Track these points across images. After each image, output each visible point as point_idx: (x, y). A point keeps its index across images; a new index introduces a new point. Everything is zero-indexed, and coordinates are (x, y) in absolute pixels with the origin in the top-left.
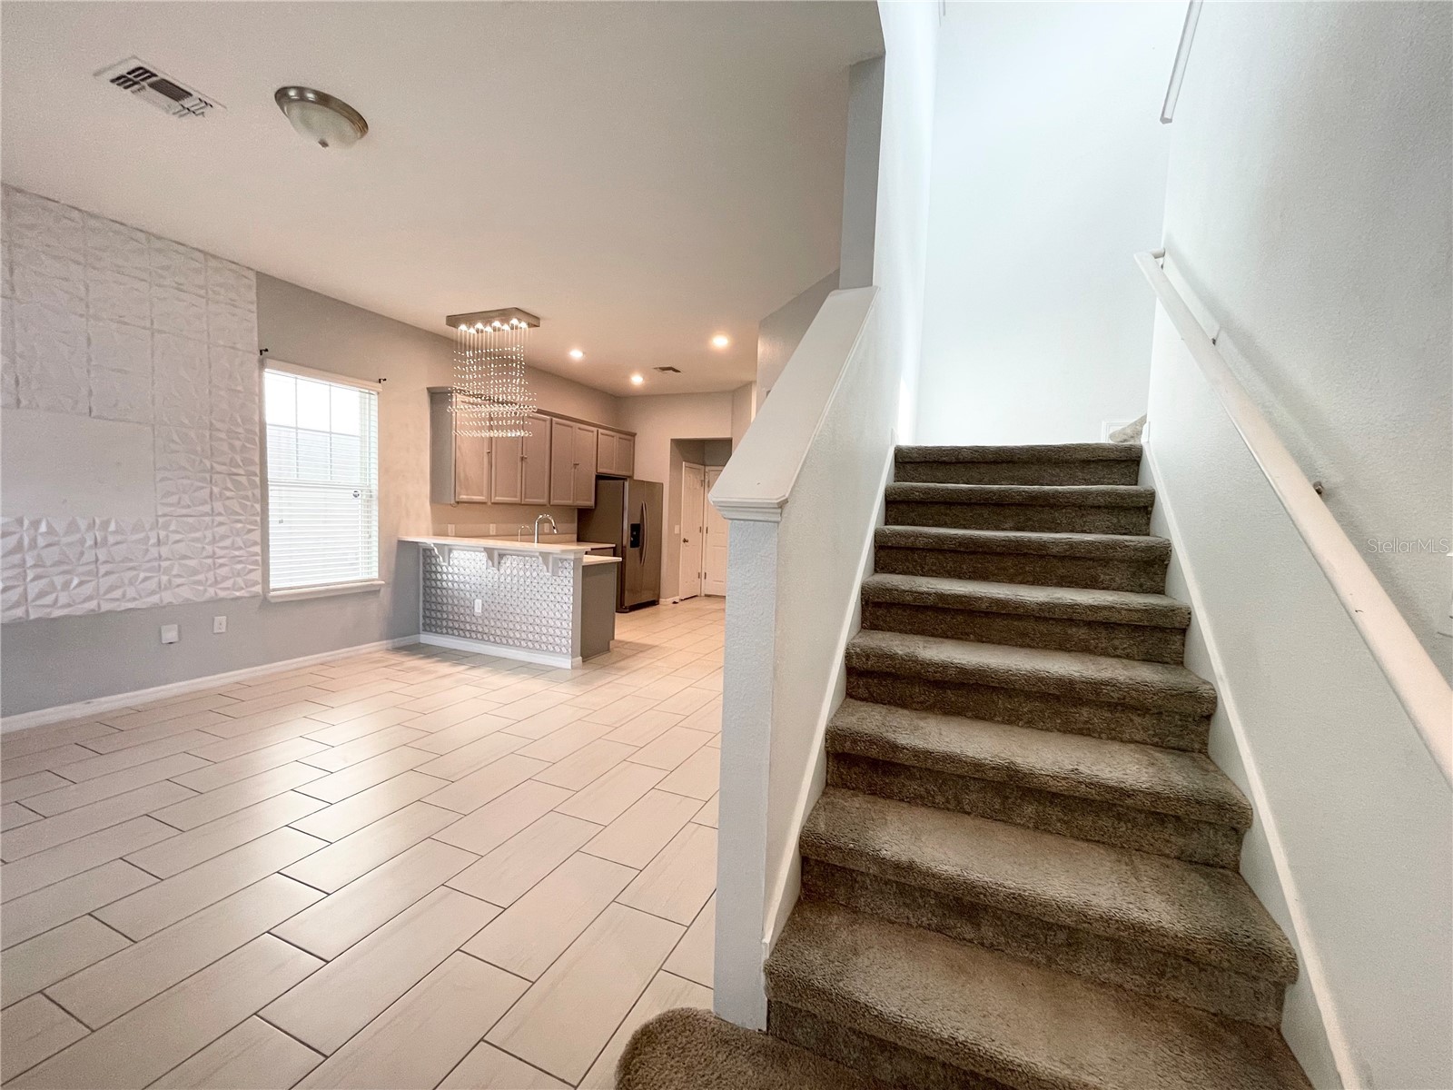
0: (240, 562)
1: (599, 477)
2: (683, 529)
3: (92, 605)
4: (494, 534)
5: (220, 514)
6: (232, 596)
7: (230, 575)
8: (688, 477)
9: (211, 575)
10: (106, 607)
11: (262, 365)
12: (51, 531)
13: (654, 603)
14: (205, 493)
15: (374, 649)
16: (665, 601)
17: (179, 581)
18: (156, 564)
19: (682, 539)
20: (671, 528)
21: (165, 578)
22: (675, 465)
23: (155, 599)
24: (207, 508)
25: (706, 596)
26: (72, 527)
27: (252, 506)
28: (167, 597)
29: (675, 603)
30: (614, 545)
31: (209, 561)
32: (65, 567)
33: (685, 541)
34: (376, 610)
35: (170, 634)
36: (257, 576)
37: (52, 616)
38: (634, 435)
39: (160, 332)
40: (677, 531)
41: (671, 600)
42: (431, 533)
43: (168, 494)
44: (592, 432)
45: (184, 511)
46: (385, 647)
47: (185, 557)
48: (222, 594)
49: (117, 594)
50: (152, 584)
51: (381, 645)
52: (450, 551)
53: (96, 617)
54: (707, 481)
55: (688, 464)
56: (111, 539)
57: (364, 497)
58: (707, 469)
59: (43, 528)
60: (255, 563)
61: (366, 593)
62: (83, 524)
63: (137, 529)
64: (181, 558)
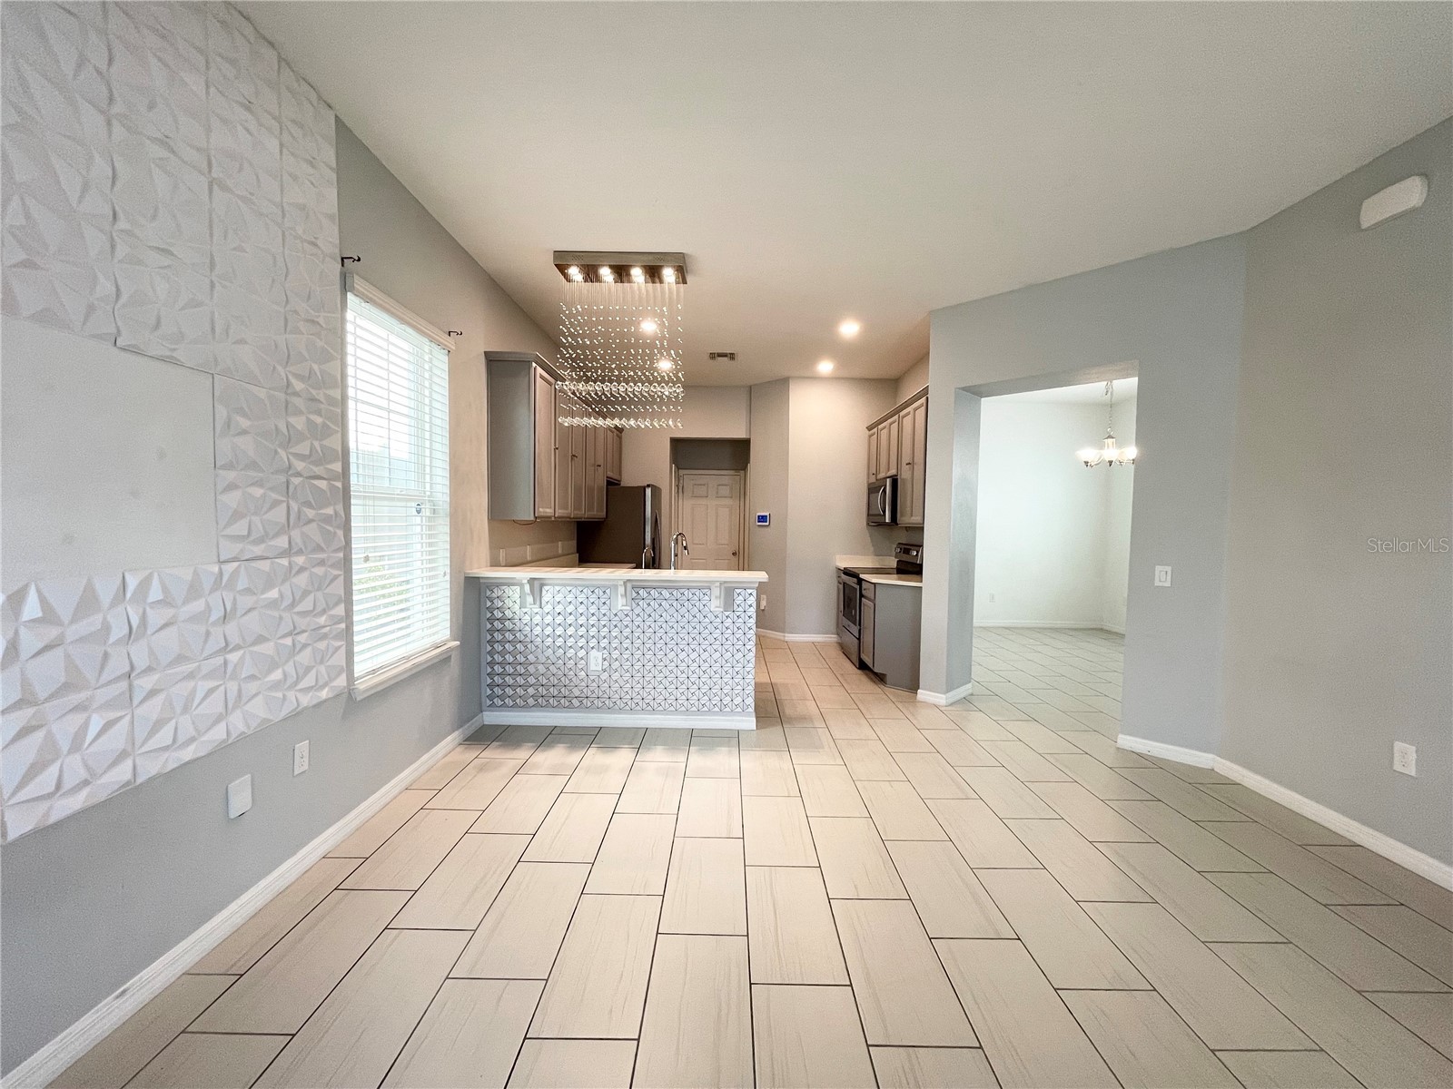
0: (324, 637)
1: (608, 483)
3: (122, 773)
5: (300, 552)
6: (314, 702)
7: (313, 664)
9: (290, 668)
10: (150, 768)
11: (345, 287)
12: (49, 616)
14: (278, 515)
15: (451, 746)
17: (252, 687)
18: (219, 660)
21: (233, 687)
23: (218, 733)
24: (282, 542)
26: (88, 602)
27: (335, 533)
28: (237, 723)
31: (288, 641)
32: (75, 698)
34: (448, 687)
35: (241, 797)
36: (339, 658)
37: (52, 820)
42: (489, 564)
43: (237, 516)
45: (258, 550)
46: (456, 742)
47: (261, 639)
48: (306, 700)
49: (165, 736)
50: (215, 705)
52: (542, 586)
53: (131, 793)
56: (156, 617)
59: (31, 609)
60: (337, 637)
61: (444, 660)
62: (106, 592)
63: (194, 591)
64: (255, 643)
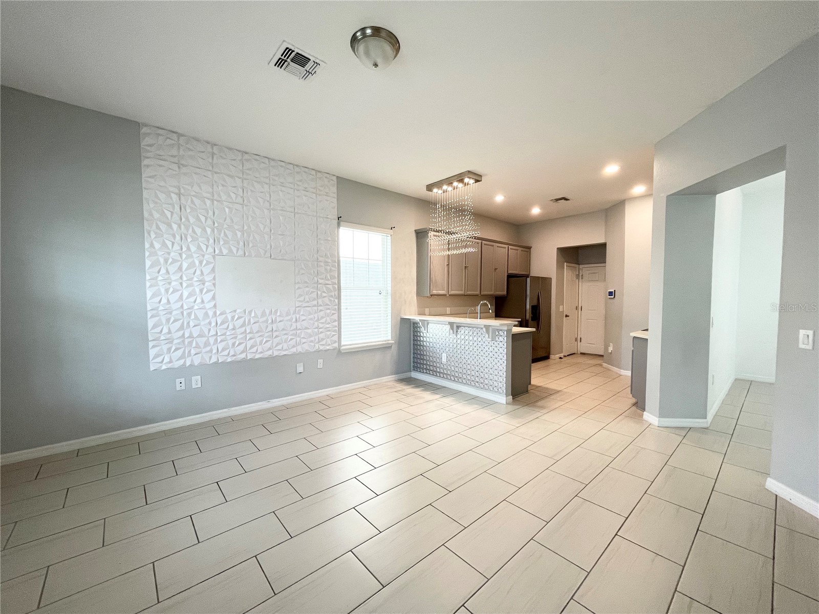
0: (329, 331)
1: (510, 276)
2: (565, 308)
3: (270, 352)
4: (449, 313)
5: (321, 305)
6: (326, 349)
7: (325, 338)
8: (567, 273)
9: (317, 337)
10: (276, 353)
11: (339, 225)
12: (256, 316)
13: (547, 357)
14: (314, 295)
15: (390, 380)
16: (554, 357)
17: (304, 340)
18: (295, 332)
19: (565, 315)
20: (557, 308)
21: (298, 339)
22: (560, 266)
23: (294, 350)
24: (315, 303)
25: (581, 353)
26: (264, 314)
27: (334, 301)
28: (299, 349)
29: (561, 358)
30: (520, 320)
31: (316, 330)
32: (260, 334)
33: (566, 316)
34: (390, 358)
35: (300, 369)
36: (336, 338)
37: (256, 358)
38: (530, 248)
39: (298, 213)
40: (561, 310)
41: (558, 356)
42: (417, 313)
43: (300, 296)
44: (505, 248)
45: (307, 305)
46: (393, 379)
47: (306, 328)
48: (321, 348)
49: (280, 347)
50: (293, 342)
51: (392, 377)
52: (428, 324)
53: (272, 358)
54: (580, 274)
55: (568, 264)
56: (278, 319)
57: (384, 294)
58: (581, 266)
59: (253, 315)
60: (335, 331)
61: (385, 348)
62: (267, 312)
63: (288, 314)
64: (305, 329)
